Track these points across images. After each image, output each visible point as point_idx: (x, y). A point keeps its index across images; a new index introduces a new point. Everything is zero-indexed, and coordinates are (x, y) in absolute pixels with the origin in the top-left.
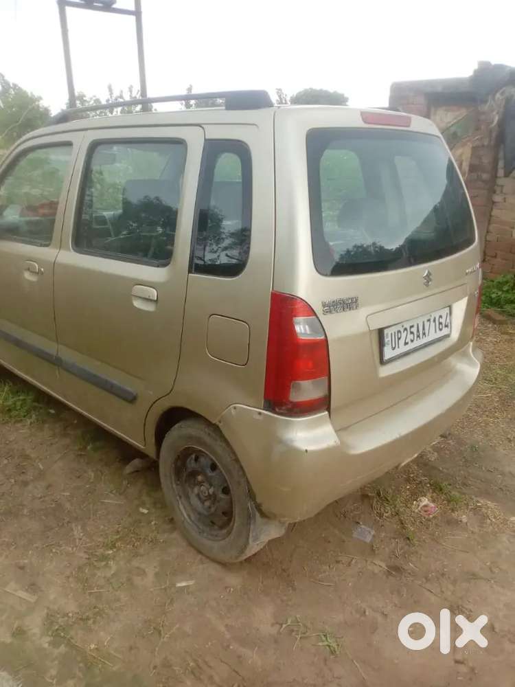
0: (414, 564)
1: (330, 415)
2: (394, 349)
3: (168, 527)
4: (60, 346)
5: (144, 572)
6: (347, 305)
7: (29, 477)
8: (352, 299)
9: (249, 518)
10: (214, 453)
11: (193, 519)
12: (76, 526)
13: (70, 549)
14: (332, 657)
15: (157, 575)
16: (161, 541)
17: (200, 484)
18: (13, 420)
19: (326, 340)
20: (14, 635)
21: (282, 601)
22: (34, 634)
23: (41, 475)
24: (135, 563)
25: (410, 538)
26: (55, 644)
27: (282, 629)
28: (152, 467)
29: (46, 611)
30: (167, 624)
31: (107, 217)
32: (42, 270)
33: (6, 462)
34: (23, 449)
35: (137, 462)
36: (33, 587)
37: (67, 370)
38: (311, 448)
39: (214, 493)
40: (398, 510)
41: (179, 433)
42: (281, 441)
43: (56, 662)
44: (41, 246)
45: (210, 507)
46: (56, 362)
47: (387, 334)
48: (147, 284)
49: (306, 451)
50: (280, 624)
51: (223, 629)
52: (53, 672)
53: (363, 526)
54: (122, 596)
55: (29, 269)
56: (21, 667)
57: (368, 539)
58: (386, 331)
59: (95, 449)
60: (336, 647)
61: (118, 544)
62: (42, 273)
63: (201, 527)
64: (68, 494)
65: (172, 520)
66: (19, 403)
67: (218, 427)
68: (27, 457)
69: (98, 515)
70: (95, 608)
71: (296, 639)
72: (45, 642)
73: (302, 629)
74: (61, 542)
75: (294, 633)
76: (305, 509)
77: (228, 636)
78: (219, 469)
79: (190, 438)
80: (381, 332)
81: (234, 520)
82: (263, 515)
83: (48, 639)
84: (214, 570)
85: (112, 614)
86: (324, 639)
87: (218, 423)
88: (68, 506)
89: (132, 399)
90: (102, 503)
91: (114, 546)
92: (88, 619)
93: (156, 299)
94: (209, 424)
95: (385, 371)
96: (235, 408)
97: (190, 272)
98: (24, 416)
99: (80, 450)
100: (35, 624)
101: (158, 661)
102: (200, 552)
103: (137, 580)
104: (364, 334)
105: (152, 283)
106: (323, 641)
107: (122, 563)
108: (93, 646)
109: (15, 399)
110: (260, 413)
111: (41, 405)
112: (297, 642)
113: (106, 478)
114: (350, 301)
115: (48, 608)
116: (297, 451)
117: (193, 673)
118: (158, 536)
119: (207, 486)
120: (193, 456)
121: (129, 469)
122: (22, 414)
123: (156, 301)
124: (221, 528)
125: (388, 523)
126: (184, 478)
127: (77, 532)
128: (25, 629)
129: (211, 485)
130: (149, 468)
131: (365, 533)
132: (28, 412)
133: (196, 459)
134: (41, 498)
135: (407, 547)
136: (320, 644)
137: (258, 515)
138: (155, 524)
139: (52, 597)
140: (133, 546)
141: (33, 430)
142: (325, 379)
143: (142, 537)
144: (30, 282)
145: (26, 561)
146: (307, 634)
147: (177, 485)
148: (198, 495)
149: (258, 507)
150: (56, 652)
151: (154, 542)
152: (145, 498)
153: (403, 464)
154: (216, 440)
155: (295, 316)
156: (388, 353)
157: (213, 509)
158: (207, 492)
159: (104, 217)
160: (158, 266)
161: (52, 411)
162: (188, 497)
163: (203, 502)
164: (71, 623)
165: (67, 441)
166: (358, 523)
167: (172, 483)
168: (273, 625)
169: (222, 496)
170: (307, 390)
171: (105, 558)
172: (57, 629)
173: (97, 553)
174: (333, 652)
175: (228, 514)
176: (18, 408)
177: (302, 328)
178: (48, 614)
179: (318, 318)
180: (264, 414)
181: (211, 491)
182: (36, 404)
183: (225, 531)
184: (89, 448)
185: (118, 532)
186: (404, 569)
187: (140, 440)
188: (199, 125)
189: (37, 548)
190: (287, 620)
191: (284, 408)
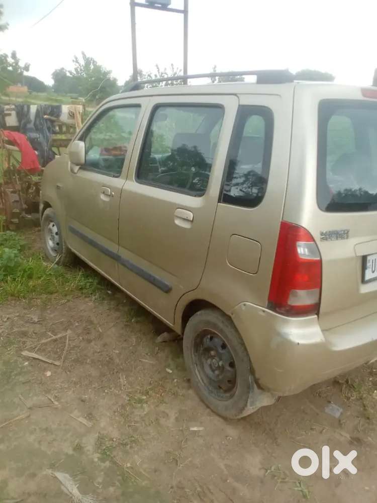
0: (372, 439)
1: (318, 318)
2: (373, 272)
3: (186, 385)
4: (120, 247)
5: (168, 415)
6: (340, 235)
7: (92, 337)
8: (344, 231)
9: (249, 388)
10: (226, 337)
11: (205, 382)
12: (122, 375)
13: (117, 392)
14: (304, 500)
15: (177, 419)
16: (181, 394)
17: (213, 357)
18: (84, 296)
19: (321, 261)
20: (74, 449)
21: (268, 452)
22: (89, 451)
23: (100, 336)
24: (162, 408)
25: (370, 417)
26: (102, 460)
27: (267, 473)
28: (177, 340)
29: (97, 434)
30: (182, 456)
31: (157, 158)
32: (113, 193)
33: (77, 324)
34: (89, 316)
35: (165, 335)
36: (90, 416)
37: (124, 265)
38: (301, 342)
39: (222, 365)
40: (362, 396)
41: (200, 318)
42: (279, 334)
43: (102, 473)
44: (114, 176)
45: (218, 376)
46: (116, 258)
47: (369, 260)
48: (185, 208)
49: (298, 344)
50: (266, 470)
51: (223, 467)
52: (100, 480)
53: (334, 405)
54: (151, 431)
55: (104, 193)
56: (78, 473)
57: (337, 415)
58: (369, 258)
59: (137, 322)
60: (307, 493)
61: (151, 392)
62: (113, 196)
63: (210, 389)
64: (118, 352)
65: (189, 381)
66: (88, 284)
67: (230, 317)
68: (91, 322)
69: (137, 370)
70: (131, 437)
71: (277, 482)
72: (96, 457)
73: (282, 476)
74: (111, 386)
75: (276, 478)
76: (292, 387)
77: (226, 472)
78: (228, 349)
79: (208, 323)
80: (364, 259)
81: (237, 387)
82: (259, 387)
83: (98, 455)
84: (217, 421)
85: (144, 443)
86: (298, 485)
87: (230, 315)
88: (117, 361)
89: (167, 290)
90: (140, 361)
91: (147, 393)
92: (126, 444)
93: (192, 219)
94: (224, 314)
95: (365, 289)
96: (245, 305)
97: (219, 201)
98: (91, 294)
99: (127, 322)
100: (89, 443)
101: (174, 483)
102: (208, 407)
103: (162, 421)
104: (351, 259)
105: (190, 207)
106: (297, 487)
107: (152, 407)
108: (129, 465)
109: (86, 281)
110: (264, 311)
111: (103, 287)
112: (279, 484)
113: (144, 343)
114: (343, 232)
115: (99, 433)
116: (291, 343)
117: (199, 495)
118: (179, 391)
119: (218, 359)
120: (209, 336)
121: (159, 339)
122: (90, 292)
123: (192, 221)
124: (226, 391)
125: (353, 405)
126: (201, 352)
127: (123, 380)
128: (83, 445)
129: (221, 359)
130: (174, 340)
131: (335, 411)
132: (94, 291)
133: (211, 338)
134: (99, 353)
135: (367, 425)
136: (296, 489)
137: (255, 386)
138: (177, 381)
139: (102, 425)
140: (161, 395)
141: (97, 304)
142: (317, 290)
143: (167, 390)
144: (104, 201)
145: (86, 396)
146: (287, 480)
147: (195, 356)
148: (210, 365)
149: (257, 381)
150: (103, 465)
151: (175, 395)
152: (170, 361)
153: (372, 361)
154: (227, 326)
155: (299, 241)
156: (369, 275)
157: (220, 377)
158: (217, 364)
159: (155, 158)
160: (195, 196)
161: (109, 292)
162: (203, 367)
163: (213, 371)
164: (114, 446)
165: (118, 314)
166: (330, 402)
167: (191, 355)
168: (260, 469)
169: (229, 368)
170: (302, 297)
171: (140, 401)
172: (105, 449)
173: (136, 398)
174: (305, 496)
175: (232, 382)
176: (88, 287)
177: (302, 250)
178: (99, 437)
179: (316, 243)
180: (267, 312)
181: (220, 363)
182: (99, 286)
183: (228, 395)
184: (133, 320)
185: (150, 384)
186: (364, 441)
187: (171, 320)
188: (235, 95)
189: (95, 388)
190: (271, 467)
191: (283, 309)
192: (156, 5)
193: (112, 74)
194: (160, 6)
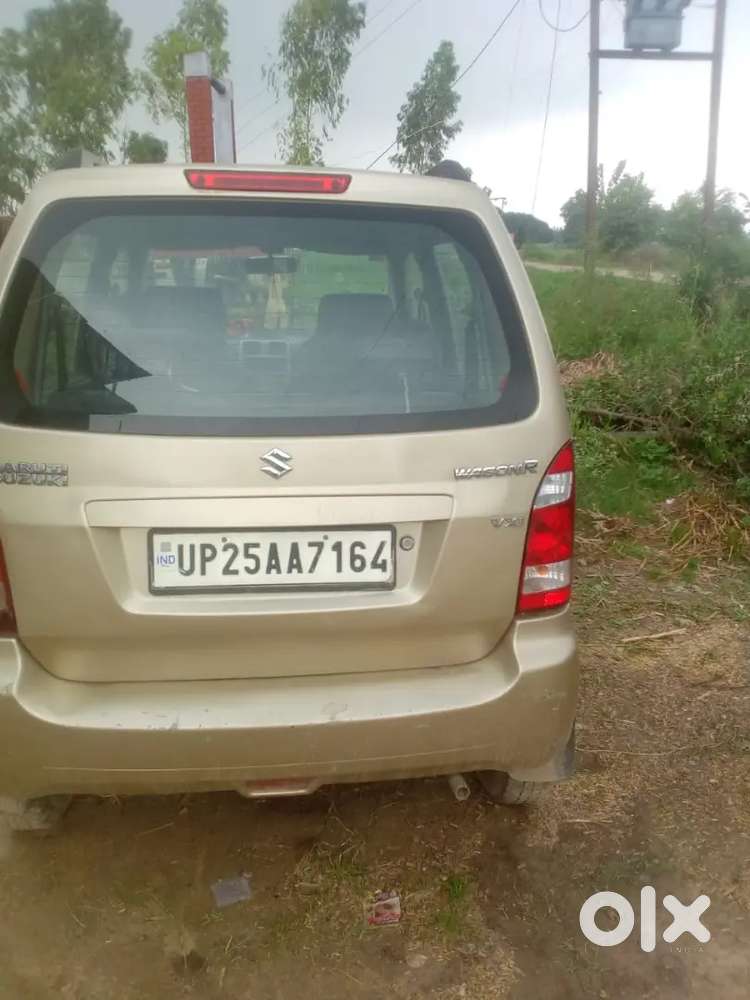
2: (186, 574)
47: (167, 545)
80: (150, 537)
192: (646, 50)
193: (652, 199)
194: (658, 50)
